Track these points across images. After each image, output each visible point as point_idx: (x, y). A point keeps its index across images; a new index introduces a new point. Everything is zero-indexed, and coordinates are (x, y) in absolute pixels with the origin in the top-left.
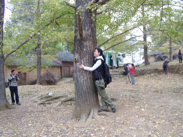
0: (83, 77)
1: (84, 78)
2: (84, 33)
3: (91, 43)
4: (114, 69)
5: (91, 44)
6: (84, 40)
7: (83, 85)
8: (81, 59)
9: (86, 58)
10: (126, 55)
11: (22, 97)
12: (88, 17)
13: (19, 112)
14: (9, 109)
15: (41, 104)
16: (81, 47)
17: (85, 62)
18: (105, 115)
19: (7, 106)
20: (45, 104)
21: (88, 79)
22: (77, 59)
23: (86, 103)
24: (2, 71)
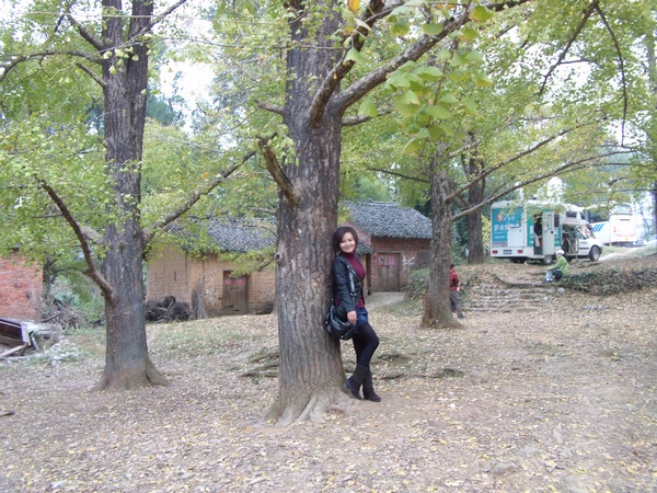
0: (293, 305)
1: (296, 309)
2: (298, 187)
3: (318, 212)
5: (320, 216)
6: (297, 206)
7: (293, 327)
8: (290, 258)
9: (304, 254)
11: (211, 354)
12: (310, 141)
15: (248, 375)
16: (290, 225)
17: (300, 265)
18: (341, 412)
19: (149, 378)
20: (258, 376)
21: (308, 311)
22: (281, 257)
23: (299, 377)
24: (136, 276)
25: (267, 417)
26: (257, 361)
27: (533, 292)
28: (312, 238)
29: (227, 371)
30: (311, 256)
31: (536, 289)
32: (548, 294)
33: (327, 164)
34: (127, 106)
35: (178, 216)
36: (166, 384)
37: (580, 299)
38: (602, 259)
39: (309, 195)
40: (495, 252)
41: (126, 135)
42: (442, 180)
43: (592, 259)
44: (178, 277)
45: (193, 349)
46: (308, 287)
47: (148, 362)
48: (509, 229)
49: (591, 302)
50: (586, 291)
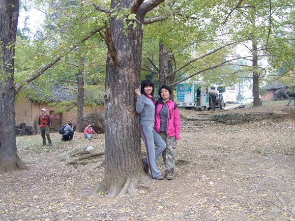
0: (116, 125)
1: (117, 127)
2: (120, 55)
3: (131, 70)
4: (204, 110)
5: (132, 72)
6: (119, 66)
7: (115, 138)
8: (114, 96)
9: (122, 95)
10: (226, 88)
11: (48, 152)
13: (33, 176)
14: (21, 169)
15: (71, 164)
16: (114, 78)
17: (120, 101)
18: (147, 188)
19: (18, 165)
20: (77, 164)
21: (125, 128)
22: (108, 96)
23: (119, 167)
24: (11, 110)
25: (98, 191)
26: (74, 156)
27: (200, 123)
28: (127, 86)
29: (59, 161)
30: (127, 96)
31: (201, 121)
32: (207, 124)
33: (136, 43)
34: (8, 18)
35: (34, 78)
36: (27, 169)
37: (222, 126)
38: (226, 108)
39: (126, 60)
40: (179, 104)
41: (7, 33)
42: (165, 67)
43: (222, 109)
44: (27, 114)
45: (38, 150)
46: (125, 114)
47: (17, 157)
48: (185, 94)
49: (228, 128)
50: (224, 123)
